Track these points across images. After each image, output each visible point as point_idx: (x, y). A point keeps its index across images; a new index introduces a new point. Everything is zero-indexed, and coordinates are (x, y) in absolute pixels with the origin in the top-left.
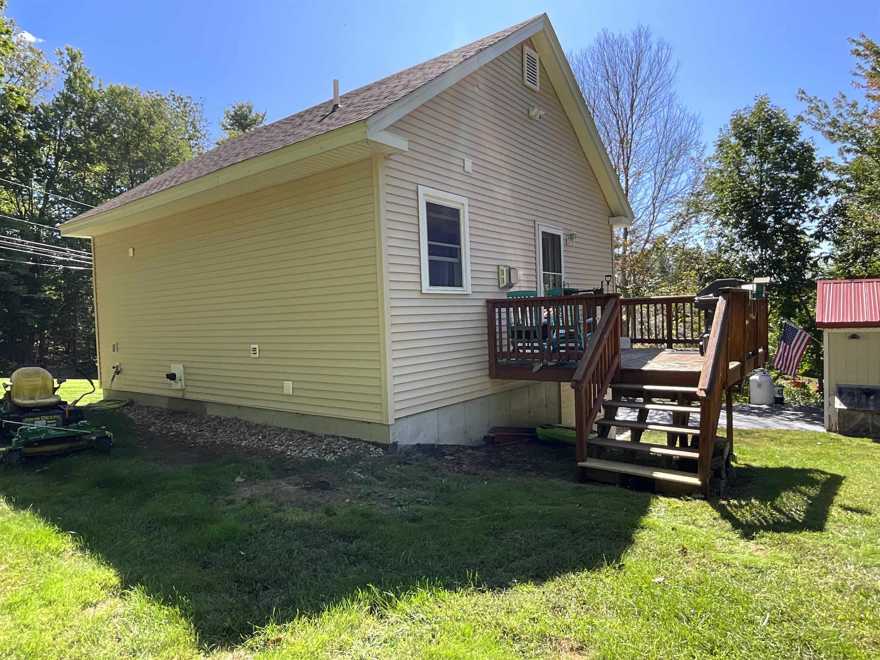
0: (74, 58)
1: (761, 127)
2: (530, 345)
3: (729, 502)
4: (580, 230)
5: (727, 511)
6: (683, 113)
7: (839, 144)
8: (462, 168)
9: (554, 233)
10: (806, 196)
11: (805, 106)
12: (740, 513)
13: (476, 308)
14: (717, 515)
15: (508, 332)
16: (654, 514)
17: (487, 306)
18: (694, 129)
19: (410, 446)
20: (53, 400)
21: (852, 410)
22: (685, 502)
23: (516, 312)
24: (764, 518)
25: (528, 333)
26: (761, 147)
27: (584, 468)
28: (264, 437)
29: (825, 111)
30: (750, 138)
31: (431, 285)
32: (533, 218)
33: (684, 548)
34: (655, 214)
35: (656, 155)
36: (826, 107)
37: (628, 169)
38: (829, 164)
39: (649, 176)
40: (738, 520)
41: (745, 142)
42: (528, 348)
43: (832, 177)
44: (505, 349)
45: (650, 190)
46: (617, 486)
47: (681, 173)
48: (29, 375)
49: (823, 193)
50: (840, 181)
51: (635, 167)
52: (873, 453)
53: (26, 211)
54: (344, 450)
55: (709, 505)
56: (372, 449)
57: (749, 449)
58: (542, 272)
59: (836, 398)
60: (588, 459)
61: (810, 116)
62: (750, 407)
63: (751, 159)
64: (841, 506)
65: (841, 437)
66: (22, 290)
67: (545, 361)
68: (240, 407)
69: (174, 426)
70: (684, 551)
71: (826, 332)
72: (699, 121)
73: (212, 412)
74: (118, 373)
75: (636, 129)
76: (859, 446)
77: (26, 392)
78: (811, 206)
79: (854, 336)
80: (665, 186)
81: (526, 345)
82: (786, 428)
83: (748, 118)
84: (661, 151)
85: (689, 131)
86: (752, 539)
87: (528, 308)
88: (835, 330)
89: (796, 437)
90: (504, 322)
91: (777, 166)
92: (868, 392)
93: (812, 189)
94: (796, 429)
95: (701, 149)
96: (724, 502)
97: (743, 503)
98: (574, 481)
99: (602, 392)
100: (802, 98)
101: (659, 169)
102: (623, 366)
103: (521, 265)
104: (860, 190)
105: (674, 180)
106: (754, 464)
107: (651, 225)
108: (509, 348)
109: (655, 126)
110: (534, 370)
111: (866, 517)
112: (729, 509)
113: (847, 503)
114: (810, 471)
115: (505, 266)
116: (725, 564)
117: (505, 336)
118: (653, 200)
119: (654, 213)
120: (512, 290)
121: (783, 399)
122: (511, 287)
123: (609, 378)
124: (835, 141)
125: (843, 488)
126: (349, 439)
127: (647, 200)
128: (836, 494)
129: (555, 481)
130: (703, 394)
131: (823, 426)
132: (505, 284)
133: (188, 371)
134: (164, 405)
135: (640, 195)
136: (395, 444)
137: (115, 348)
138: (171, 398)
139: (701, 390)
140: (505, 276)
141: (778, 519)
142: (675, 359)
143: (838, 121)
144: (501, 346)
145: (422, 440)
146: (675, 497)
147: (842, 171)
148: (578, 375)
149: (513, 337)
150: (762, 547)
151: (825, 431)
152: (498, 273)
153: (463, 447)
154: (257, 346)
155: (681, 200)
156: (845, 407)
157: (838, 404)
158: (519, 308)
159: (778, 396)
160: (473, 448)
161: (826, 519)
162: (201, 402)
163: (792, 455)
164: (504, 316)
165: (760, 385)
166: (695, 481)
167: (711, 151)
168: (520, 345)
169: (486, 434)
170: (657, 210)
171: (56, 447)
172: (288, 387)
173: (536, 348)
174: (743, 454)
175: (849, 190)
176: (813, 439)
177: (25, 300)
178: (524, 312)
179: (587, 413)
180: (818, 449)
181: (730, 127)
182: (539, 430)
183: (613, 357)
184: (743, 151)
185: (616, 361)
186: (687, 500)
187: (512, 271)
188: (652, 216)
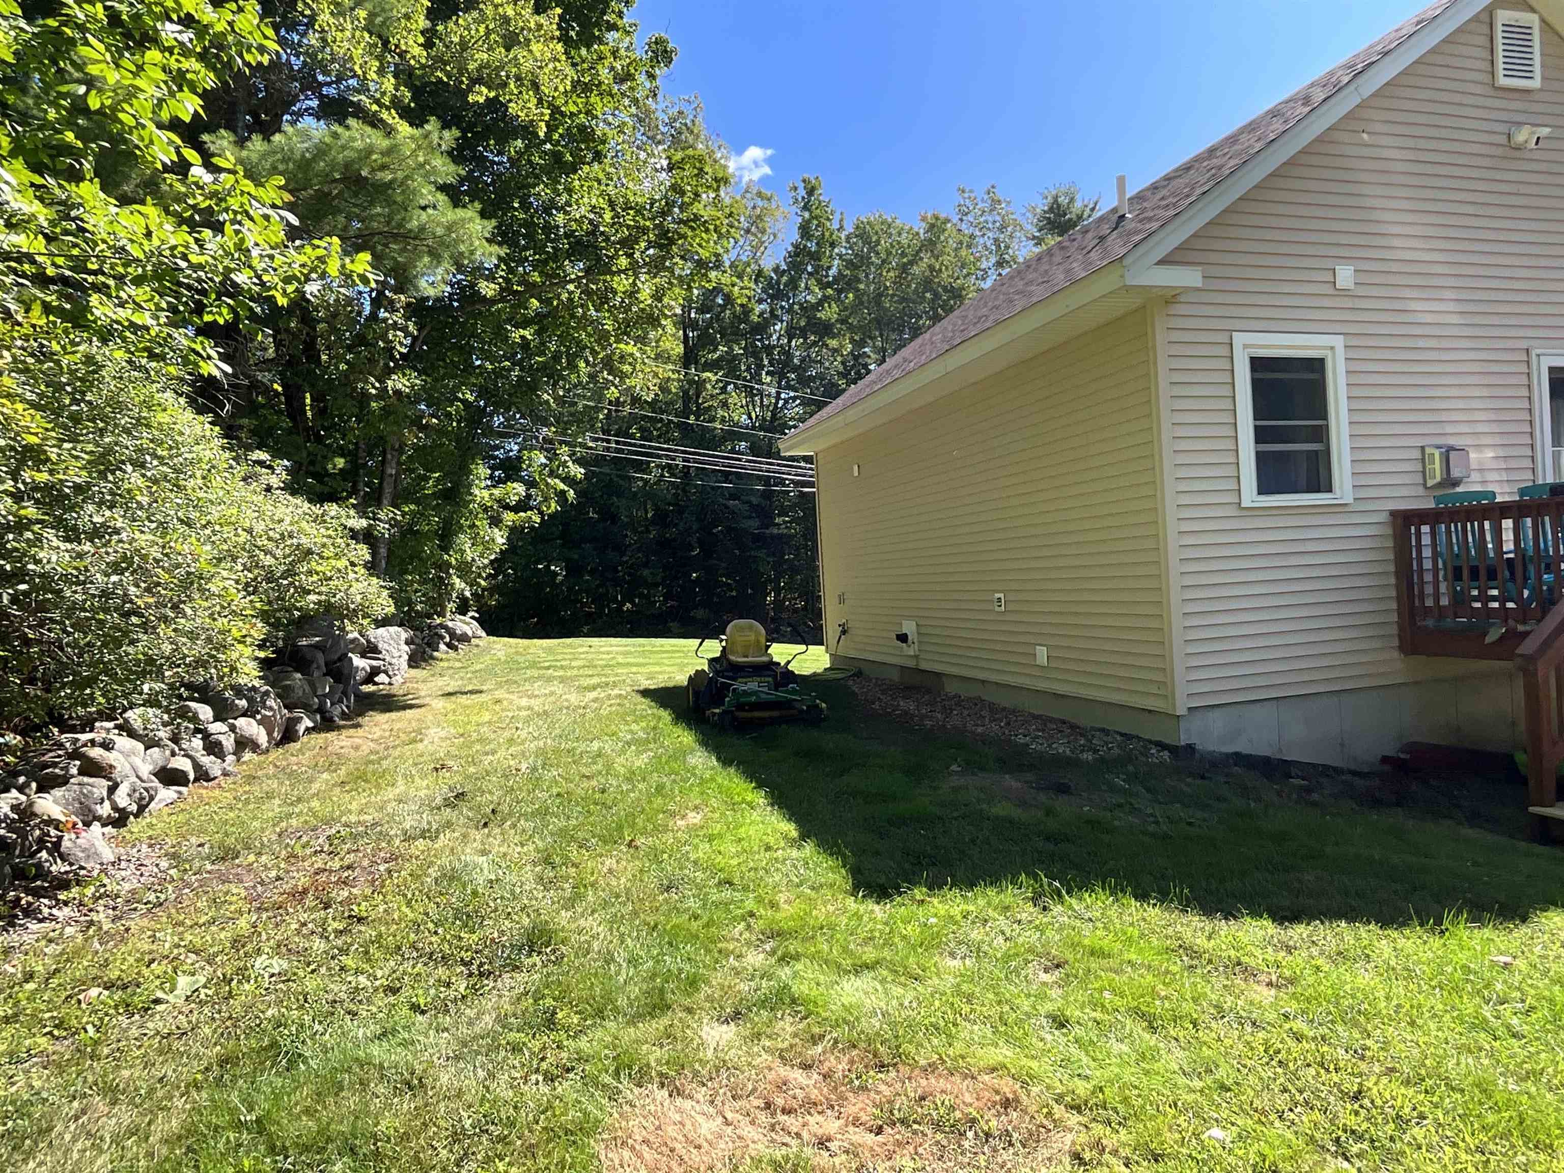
0: (811, 192)
2: (1480, 593)
8: (1331, 286)
17: (1394, 524)
19: (1221, 753)
20: (765, 659)
27: (1544, 819)
28: (1008, 724)
31: (1260, 493)
32: (1524, 344)
42: (1477, 598)
44: (1429, 603)
48: (741, 629)
53: (757, 416)
54: (1109, 749)
56: (1153, 751)
58: (1549, 450)
60: (1558, 804)
66: (753, 524)
67: (1511, 622)
68: (983, 682)
69: (902, 703)
73: (951, 688)
74: (844, 632)
77: (740, 649)
103: (1481, 440)
108: (1438, 600)
110: (1489, 639)
115: (1438, 447)
120: (1459, 489)
122: (1456, 483)
126: (1122, 735)
132: (1438, 479)
133: (923, 630)
134: (895, 676)
136: (1190, 748)
137: (842, 599)
138: (903, 668)
140: (1437, 465)
144: (1422, 596)
145: (1242, 746)
148: (1529, 645)
152: (1423, 460)
153: (1335, 769)
154: (1002, 595)
162: (938, 675)
164: (1426, 540)
171: (766, 714)
172: (1042, 654)
177: (757, 538)
182: (1519, 757)
187: (1452, 455)
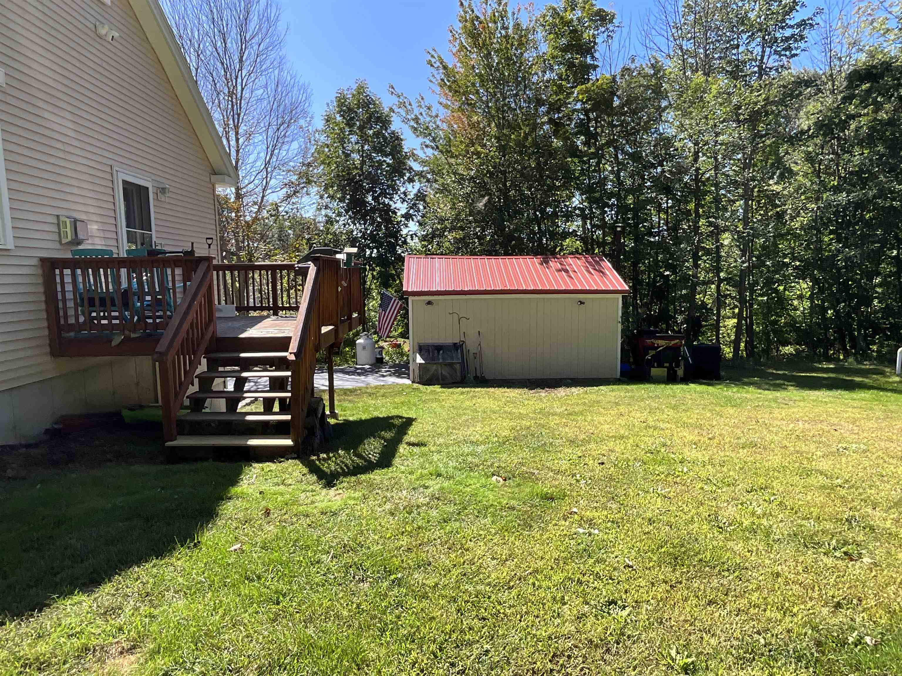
1: (361, 110)
2: (106, 314)
3: (319, 456)
4: (173, 184)
5: (316, 465)
6: (293, 80)
7: (421, 140)
9: (139, 183)
10: (398, 180)
11: (394, 100)
12: (326, 465)
13: (25, 268)
14: (305, 470)
15: (75, 299)
16: (245, 482)
18: (304, 98)
21: (429, 363)
22: (278, 464)
23: (85, 275)
24: (346, 465)
25: (103, 301)
26: (362, 128)
27: (173, 448)
29: (409, 107)
30: (352, 119)
32: (110, 162)
33: (267, 509)
34: (268, 179)
35: (267, 118)
36: (410, 104)
37: (238, 128)
38: (413, 155)
39: (260, 138)
40: (323, 471)
41: (347, 121)
42: (104, 318)
43: (416, 167)
44: (72, 321)
45: (263, 153)
46: (211, 460)
47: (292, 141)
49: (411, 180)
50: (422, 172)
51: (245, 125)
52: (439, 396)
55: (299, 463)
57: (350, 405)
58: (125, 229)
59: (418, 355)
60: (178, 437)
61: (399, 110)
62: (356, 368)
63: (354, 138)
64: (407, 443)
65: (421, 386)
67: (127, 332)
70: (267, 513)
71: (411, 299)
72: (309, 91)
75: (245, 85)
76: (432, 392)
78: (402, 189)
79: (429, 303)
80: (276, 151)
81: (102, 314)
82: (382, 384)
83: (350, 100)
84: (273, 114)
85: (300, 99)
86: (333, 487)
87: (101, 270)
88: (416, 298)
89: (389, 391)
90: (69, 287)
91: (375, 149)
92: (439, 348)
93: (402, 175)
94: (390, 383)
95: (308, 119)
96: (314, 458)
97: (331, 455)
98: (162, 463)
99: (195, 363)
100: (392, 93)
101: (270, 133)
102: (220, 333)
103: (95, 218)
104: (436, 181)
105: (285, 147)
106: (351, 419)
107: (264, 190)
108: (77, 319)
109: (266, 86)
110: (114, 344)
111: (423, 448)
112: (317, 462)
113: (413, 440)
114: (392, 418)
115: (68, 217)
116: (304, 515)
117: (70, 304)
118: (266, 165)
119: (267, 177)
120: (81, 247)
121: (382, 358)
122: (79, 243)
123: (203, 347)
124: (418, 136)
125: (412, 428)
127: (260, 164)
128: (406, 434)
129: (137, 468)
130: (292, 358)
131: (409, 378)
132: (69, 238)
135: (252, 158)
139: (291, 353)
140: (68, 230)
141: (358, 464)
142: (277, 325)
143: (419, 119)
144: (66, 317)
146: (269, 461)
147: (424, 163)
148: (161, 347)
149: (82, 306)
150: (341, 491)
151: (410, 382)
152: (58, 225)
153: (11, 446)
155: (292, 169)
156: (423, 362)
157: (419, 360)
158: (90, 270)
159: (379, 356)
160: (28, 446)
161: (393, 456)
163: (383, 406)
164: (68, 279)
165: (364, 348)
166: (288, 442)
167: (319, 124)
168: (94, 314)
169: (48, 426)
170: (269, 175)
173: (116, 318)
174: (345, 411)
175: (428, 181)
176: (401, 391)
178: (96, 275)
179: (175, 388)
180: (403, 399)
181: (335, 104)
182: (126, 413)
183: (208, 325)
184: (347, 129)
185: (211, 329)
186: (280, 462)
187: (78, 224)
188: (265, 181)
